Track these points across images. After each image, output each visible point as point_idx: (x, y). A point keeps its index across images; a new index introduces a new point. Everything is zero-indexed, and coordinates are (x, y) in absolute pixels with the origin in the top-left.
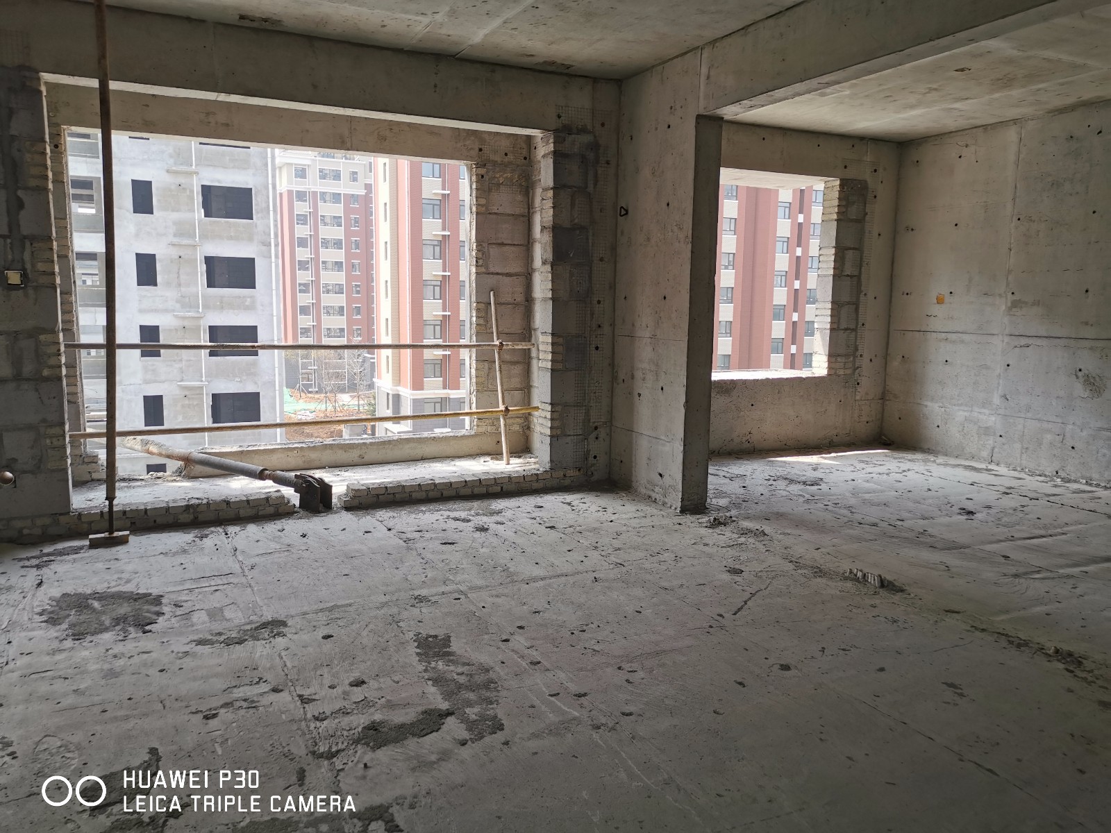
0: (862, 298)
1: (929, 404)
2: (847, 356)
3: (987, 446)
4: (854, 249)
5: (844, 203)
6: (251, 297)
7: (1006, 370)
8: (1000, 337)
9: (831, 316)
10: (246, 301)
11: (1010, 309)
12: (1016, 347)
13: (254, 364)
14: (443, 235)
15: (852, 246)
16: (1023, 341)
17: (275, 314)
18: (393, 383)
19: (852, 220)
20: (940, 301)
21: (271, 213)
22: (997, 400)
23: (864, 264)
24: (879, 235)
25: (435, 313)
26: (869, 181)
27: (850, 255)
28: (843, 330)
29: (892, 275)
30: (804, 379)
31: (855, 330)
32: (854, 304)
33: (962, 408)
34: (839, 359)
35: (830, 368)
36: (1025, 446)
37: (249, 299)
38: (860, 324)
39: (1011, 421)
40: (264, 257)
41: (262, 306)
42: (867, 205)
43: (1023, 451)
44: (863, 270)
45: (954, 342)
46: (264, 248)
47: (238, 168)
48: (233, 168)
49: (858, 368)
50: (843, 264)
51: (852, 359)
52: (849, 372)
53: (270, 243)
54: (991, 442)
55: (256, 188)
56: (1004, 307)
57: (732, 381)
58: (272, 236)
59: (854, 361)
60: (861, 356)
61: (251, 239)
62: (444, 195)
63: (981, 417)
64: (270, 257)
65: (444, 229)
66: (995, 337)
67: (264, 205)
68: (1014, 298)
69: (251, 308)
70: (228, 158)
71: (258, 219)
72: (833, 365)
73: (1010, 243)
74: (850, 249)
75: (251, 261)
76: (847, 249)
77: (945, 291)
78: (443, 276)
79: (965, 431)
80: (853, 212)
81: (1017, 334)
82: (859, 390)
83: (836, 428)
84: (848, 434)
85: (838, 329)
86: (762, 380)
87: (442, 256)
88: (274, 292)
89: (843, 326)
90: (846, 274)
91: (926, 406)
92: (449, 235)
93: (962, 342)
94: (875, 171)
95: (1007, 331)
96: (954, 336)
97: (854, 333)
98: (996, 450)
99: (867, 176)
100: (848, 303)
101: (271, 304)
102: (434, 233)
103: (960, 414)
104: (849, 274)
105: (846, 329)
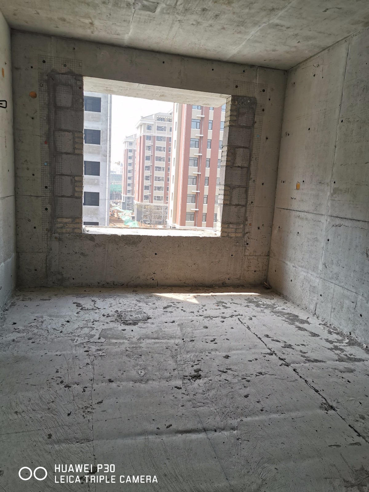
0: (251, 182)
1: (288, 263)
2: (238, 224)
3: (313, 301)
4: (244, 147)
5: (235, 114)
6: (97, 179)
7: (327, 243)
8: (326, 217)
9: (224, 195)
10: (95, 181)
11: (332, 195)
12: (333, 226)
13: (97, 210)
14: (199, 155)
15: (243, 146)
16: (338, 221)
17: (107, 188)
18: (173, 222)
19: (243, 127)
20: (298, 188)
21: (108, 142)
22: (321, 267)
23: (253, 159)
24: (267, 138)
25: (193, 191)
26: (258, 98)
27: (240, 151)
28: (234, 205)
29: (277, 168)
30: (201, 238)
31: (245, 206)
32: (244, 187)
33: (303, 269)
34: (231, 226)
35: (223, 231)
36: (334, 307)
37: (96, 180)
38: (249, 202)
39: (327, 284)
40: (104, 162)
41: (102, 184)
42: (256, 116)
43: (332, 311)
44: (252, 163)
45: (302, 219)
46: (104, 158)
47: (95, 121)
48: (93, 121)
49: (247, 233)
50: (234, 159)
51: (242, 226)
52: (239, 235)
53: (107, 155)
54: (315, 299)
55: (102, 130)
56: (329, 194)
57: (139, 236)
58: (108, 152)
59: (244, 229)
60: (250, 225)
61: (98, 153)
62: (201, 137)
63: (312, 278)
64: (107, 162)
65: (200, 153)
66: (323, 216)
67: (105, 138)
68: (336, 186)
69: (97, 184)
70: (91, 117)
71: (102, 144)
72: (226, 230)
73: (336, 142)
74: (241, 147)
75: (98, 163)
76: (237, 148)
77: (300, 181)
78: (197, 174)
79: (304, 287)
80: (243, 121)
81: (335, 215)
82: (248, 248)
83: (228, 274)
84: (239, 279)
85: (230, 204)
86: (164, 237)
87: (198, 165)
88: (107, 178)
89: (235, 202)
90: (237, 165)
91: (287, 264)
92: (201, 156)
93: (307, 219)
94: (264, 91)
95: (329, 213)
96: (302, 215)
97: (244, 208)
98: (318, 306)
99: (256, 94)
100: (239, 186)
101: (106, 183)
102: (195, 154)
103: (302, 274)
104: (240, 165)
105: (237, 205)
